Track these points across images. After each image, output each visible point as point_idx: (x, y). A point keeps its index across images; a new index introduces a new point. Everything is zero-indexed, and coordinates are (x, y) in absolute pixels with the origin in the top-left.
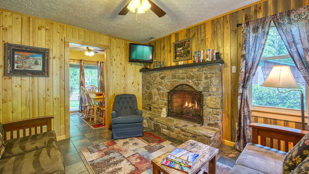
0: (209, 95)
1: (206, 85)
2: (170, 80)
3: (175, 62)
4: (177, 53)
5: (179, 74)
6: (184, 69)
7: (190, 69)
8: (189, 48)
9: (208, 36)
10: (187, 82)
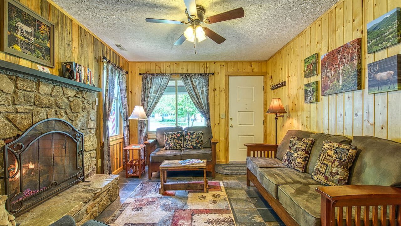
0: (86, 133)
1: (84, 120)
2: (7, 107)
3: (8, 56)
4: (17, 34)
5: (38, 95)
6: (52, 86)
7: (65, 90)
8: (49, 42)
9: (75, 45)
10: (56, 114)
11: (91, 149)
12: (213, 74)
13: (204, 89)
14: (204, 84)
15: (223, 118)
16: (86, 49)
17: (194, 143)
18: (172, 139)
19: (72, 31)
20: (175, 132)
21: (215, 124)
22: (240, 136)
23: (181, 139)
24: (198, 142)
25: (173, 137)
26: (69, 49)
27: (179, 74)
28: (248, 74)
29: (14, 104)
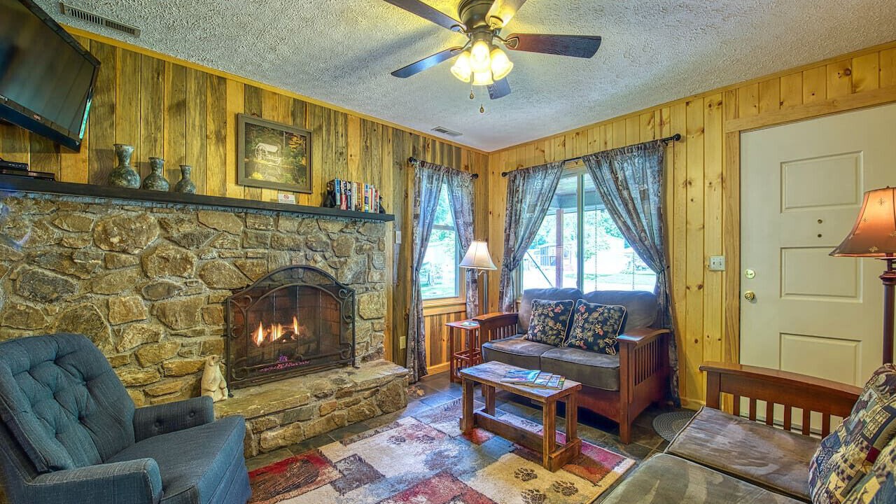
0: (365, 289)
1: (361, 268)
2: (235, 251)
3: (246, 188)
4: (257, 159)
5: (278, 233)
6: (300, 220)
7: (321, 224)
8: (304, 158)
9: (353, 150)
10: (306, 259)
11: (374, 317)
12: (678, 137)
13: (652, 187)
14: (649, 171)
15: (715, 271)
16: (375, 152)
17: (590, 334)
18: (543, 317)
19: (346, 130)
20: (551, 302)
21: (688, 288)
22: (787, 337)
23: (565, 321)
24: (601, 333)
25: (545, 312)
26: (341, 160)
27: (580, 158)
28: (832, 109)
29: (243, 247)
